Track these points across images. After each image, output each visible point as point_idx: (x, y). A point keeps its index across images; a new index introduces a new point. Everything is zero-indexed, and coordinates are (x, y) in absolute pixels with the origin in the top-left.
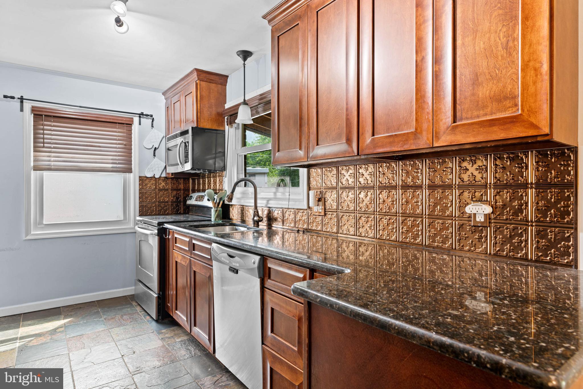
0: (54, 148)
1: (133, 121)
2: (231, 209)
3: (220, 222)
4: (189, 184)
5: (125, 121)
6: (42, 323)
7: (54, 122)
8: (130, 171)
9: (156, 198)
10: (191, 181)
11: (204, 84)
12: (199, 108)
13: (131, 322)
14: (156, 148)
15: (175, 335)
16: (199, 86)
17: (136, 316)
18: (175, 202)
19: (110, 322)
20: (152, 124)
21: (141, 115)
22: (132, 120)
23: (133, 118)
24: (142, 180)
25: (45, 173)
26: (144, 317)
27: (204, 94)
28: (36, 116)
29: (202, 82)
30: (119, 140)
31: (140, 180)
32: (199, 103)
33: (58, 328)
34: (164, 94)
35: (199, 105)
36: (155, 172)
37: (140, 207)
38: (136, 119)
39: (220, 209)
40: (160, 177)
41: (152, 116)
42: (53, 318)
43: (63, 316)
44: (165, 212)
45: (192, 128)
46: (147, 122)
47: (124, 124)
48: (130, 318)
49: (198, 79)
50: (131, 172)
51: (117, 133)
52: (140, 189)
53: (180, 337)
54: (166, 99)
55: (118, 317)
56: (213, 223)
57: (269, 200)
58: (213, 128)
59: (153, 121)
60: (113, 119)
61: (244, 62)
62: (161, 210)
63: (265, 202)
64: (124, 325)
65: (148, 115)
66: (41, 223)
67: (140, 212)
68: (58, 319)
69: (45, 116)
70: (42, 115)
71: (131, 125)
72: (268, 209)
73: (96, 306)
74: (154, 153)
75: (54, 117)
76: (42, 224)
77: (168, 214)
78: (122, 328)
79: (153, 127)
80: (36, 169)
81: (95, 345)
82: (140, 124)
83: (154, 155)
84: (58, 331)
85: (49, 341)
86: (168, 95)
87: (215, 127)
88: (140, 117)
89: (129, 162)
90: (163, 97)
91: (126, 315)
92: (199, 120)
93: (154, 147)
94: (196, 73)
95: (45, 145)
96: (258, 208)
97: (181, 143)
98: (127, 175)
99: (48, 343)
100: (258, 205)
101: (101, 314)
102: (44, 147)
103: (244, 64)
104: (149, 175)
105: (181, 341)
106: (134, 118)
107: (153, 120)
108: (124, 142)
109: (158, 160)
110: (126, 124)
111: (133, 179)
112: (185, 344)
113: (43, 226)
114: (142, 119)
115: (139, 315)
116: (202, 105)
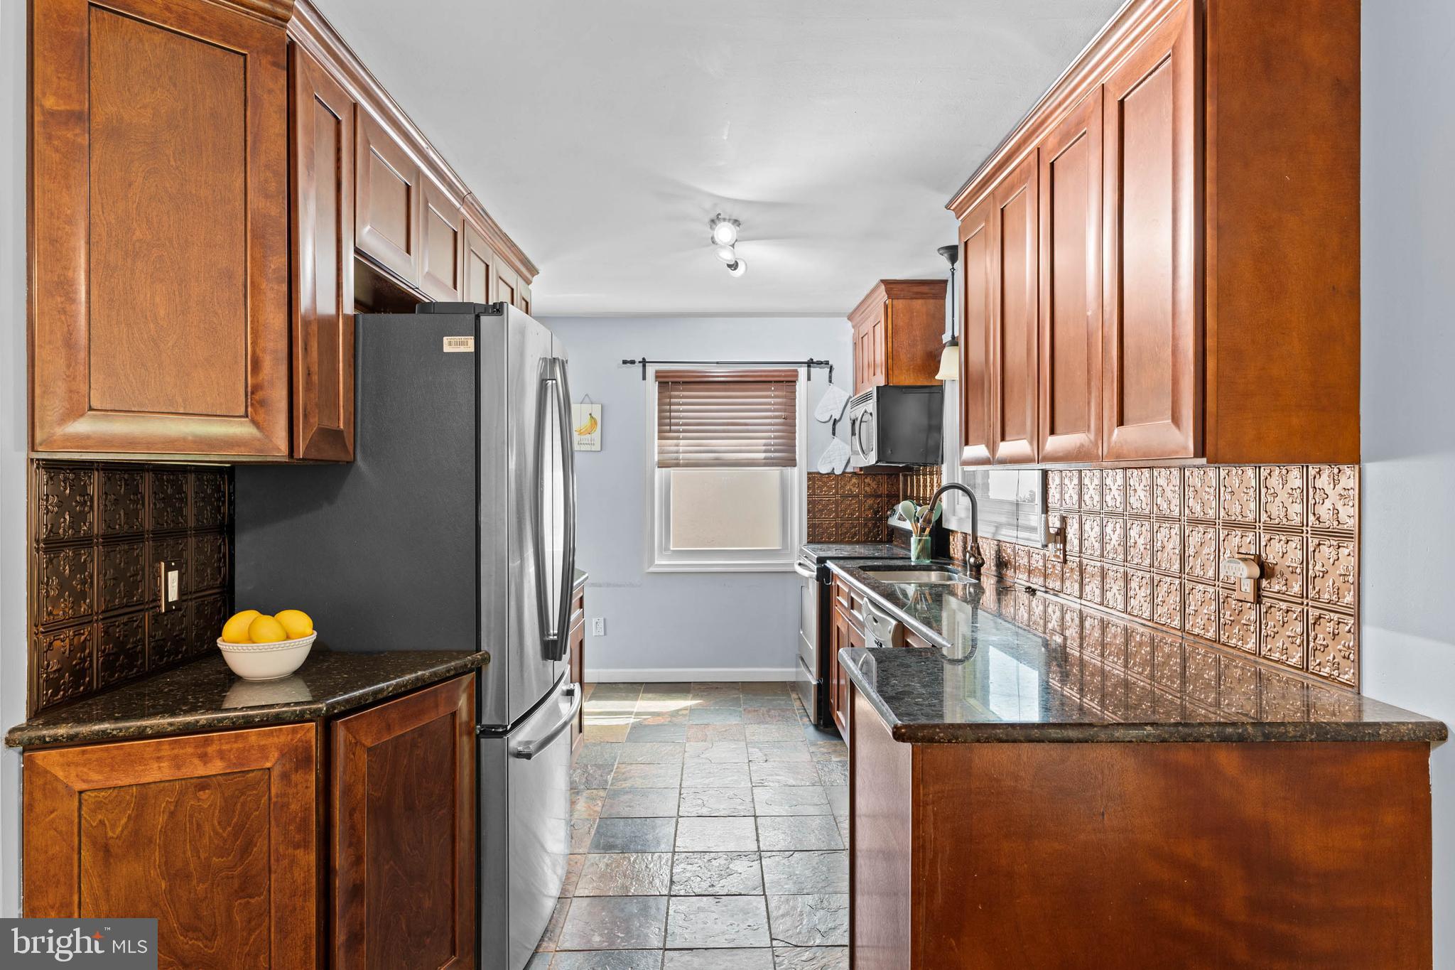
0: (684, 431)
1: (797, 376)
2: (951, 538)
3: (927, 562)
4: (899, 484)
5: (785, 376)
6: (664, 700)
7: (683, 390)
8: (791, 462)
9: (836, 511)
10: (901, 478)
11: (900, 304)
12: (890, 350)
13: (779, 721)
14: (835, 419)
15: (835, 751)
16: (890, 310)
17: (789, 714)
18: (872, 519)
19: (750, 716)
20: (830, 377)
21: (810, 364)
22: (795, 374)
23: (796, 371)
24: (813, 478)
25: (672, 471)
26: (801, 718)
27: (900, 323)
28: (662, 385)
29: (895, 302)
30: (774, 411)
31: (809, 479)
32: (890, 340)
33: (681, 710)
34: (850, 318)
35: (890, 344)
36: (833, 465)
37: (808, 528)
38: (803, 371)
39: (926, 537)
40: (844, 473)
41: (827, 363)
42: (679, 695)
43: (691, 695)
44: (853, 538)
45: (878, 387)
46: (820, 374)
47: (782, 382)
48: (779, 716)
49: (889, 298)
50: (795, 466)
51: (770, 398)
52: (809, 496)
53: (840, 755)
54: (853, 327)
55: (764, 709)
56: (913, 564)
57: (998, 527)
58: (919, 384)
59: (831, 371)
60: (766, 376)
61: (953, 265)
62: (846, 533)
63: (992, 529)
64: (767, 723)
65: (821, 363)
66: (667, 549)
67: (809, 535)
68: (686, 699)
69: (672, 382)
70: (668, 383)
71: (795, 382)
72: (996, 542)
73: (738, 689)
74: (834, 429)
75: (685, 383)
76: (669, 549)
77: (858, 542)
78: (762, 726)
79: (830, 381)
80: (662, 465)
81: (720, 740)
82: (809, 379)
83: (834, 434)
84: (680, 713)
85: (666, 723)
86: (857, 318)
87: (922, 381)
88: (809, 366)
89: (791, 448)
90: (850, 324)
91: (775, 710)
92: (890, 372)
93: (833, 418)
94: (883, 286)
95: (672, 428)
96: (979, 540)
97: (863, 415)
98: (788, 470)
99: (665, 725)
100: (979, 534)
101: (742, 702)
102: (670, 431)
103: (953, 268)
104: (824, 470)
105: (840, 762)
106: (799, 369)
107: (831, 368)
108: (783, 414)
109: (839, 441)
110: (787, 382)
111: (797, 477)
112: (843, 766)
113: (669, 553)
114: (812, 369)
115: (795, 713)
116: (895, 345)
